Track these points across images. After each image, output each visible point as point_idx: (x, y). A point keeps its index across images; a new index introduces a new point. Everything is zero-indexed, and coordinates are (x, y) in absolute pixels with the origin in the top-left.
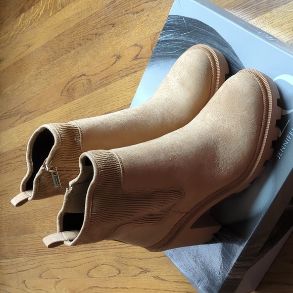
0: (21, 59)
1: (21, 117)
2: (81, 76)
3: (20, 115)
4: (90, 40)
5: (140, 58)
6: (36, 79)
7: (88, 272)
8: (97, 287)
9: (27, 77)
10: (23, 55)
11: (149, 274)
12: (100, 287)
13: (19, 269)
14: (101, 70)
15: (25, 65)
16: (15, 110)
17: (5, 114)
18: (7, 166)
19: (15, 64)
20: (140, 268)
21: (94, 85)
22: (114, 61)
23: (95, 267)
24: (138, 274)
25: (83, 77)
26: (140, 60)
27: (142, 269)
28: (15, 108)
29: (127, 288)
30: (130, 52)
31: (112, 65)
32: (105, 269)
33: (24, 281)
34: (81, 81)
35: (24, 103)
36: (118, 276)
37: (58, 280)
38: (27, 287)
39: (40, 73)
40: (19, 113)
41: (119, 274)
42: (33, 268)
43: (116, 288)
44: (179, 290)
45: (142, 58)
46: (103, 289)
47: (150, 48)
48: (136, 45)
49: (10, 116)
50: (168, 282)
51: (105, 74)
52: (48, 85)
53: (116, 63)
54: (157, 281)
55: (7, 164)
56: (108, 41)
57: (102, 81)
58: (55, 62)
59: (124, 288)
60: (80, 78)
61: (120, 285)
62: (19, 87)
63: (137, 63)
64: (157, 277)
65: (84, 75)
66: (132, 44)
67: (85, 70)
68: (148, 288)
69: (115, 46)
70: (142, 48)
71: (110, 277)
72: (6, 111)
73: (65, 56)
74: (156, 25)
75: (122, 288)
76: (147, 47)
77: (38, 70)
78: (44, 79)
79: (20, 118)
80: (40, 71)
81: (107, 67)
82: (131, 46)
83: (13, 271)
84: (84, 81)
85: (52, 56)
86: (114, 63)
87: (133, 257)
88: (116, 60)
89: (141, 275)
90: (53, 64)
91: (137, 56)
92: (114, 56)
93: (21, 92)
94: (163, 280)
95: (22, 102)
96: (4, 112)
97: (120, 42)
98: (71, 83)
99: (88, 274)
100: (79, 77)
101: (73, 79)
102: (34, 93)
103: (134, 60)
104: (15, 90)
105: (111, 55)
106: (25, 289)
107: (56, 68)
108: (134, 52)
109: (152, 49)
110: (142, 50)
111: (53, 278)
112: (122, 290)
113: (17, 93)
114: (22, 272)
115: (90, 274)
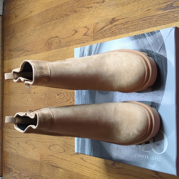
0: (27, 19)
1: (24, 52)
2: (56, 37)
3: (23, 51)
4: (63, 17)
5: (87, 35)
6: (33, 33)
8: (53, 156)
9: (29, 30)
10: (27, 17)
11: (78, 156)
13: (16, 136)
14: (67, 36)
16: (21, 47)
17: (16, 48)
19: (23, 20)
21: (62, 45)
22: (73, 33)
23: (53, 145)
24: (73, 155)
25: (57, 38)
26: (87, 36)
28: (21, 46)
29: (67, 161)
30: (82, 31)
31: (72, 35)
32: (58, 147)
33: (18, 143)
34: (56, 40)
35: (26, 45)
37: (34, 147)
39: (35, 29)
41: (64, 152)
42: (23, 137)
43: (62, 159)
44: (92, 168)
45: (88, 36)
46: (55, 158)
47: (93, 31)
48: (86, 27)
49: (18, 50)
50: (87, 163)
51: (68, 40)
52: (39, 38)
53: (75, 35)
54: (82, 161)
56: (72, 20)
57: (66, 43)
58: (44, 25)
60: (55, 39)
61: (64, 158)
62: (24, 35)
63: (85, 38)
64: (82, 159)
65: (58, 37)
66: (84, 26)
67: (58, 34)
68: (77, 163)
69: (75, 25)
71: (60, 152)
72: (16, 47)
73: (49, 23)
74: (97, 18)
76: (91, 30)
78: (37, 34)
80: (35, 28)
81: (70, 36)
82: (83, 27)
83: (13, 137)
84: (57, 41)
85: (42, 21)
86: (74, 35)
87: (72, 145)
88: (75, 33)
89: (75, 155)
90: (43, 27)
91: (86, 33)
92: (74, 30)
93: (25, 38)
94: (85, 161)
95: (25, 44)
96: (15, 47)
97: (78, 23)
98: (51, 40)
99: (49, 148)
100: (55, 38)
101: (52, 38)
102: (31, 40)
103: (84, 35)
104: (22, 36)
105: (72, 29)
106: (18, 147)
107: (44, 29)
108: (84, 31)
109: (93, 32)
110: (89, 31)
111: (32, 145)
112: (65, 160)
113: (23, 38)
114: (18, 138)
115: (50, 148)
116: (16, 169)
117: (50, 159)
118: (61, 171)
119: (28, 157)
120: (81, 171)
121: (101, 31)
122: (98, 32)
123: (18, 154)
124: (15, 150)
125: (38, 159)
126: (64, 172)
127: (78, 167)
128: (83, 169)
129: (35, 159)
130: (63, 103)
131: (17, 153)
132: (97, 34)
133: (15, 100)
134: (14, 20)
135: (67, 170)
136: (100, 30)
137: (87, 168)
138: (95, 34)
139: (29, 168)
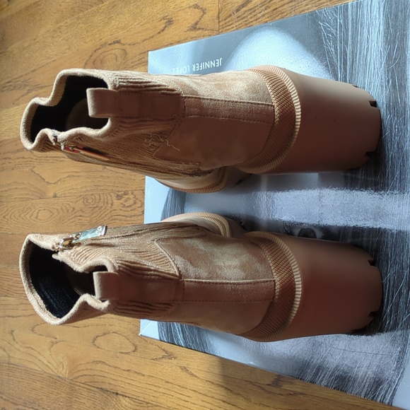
0: (37, 2)
1: (29, 91)
2: (114, 43)
3: (28, 88)
5: (199, 29)
6: (53, 37)
7: (95, 339)
8: (104, 363)
9: (42, 31)
11: (174, 361)
12: (107, 365)
13: (8, 313)
14: (143, 38)
15: (40, 12)
16: (22, 79)
17: (9, 82)
18: (4, 161)
19: (27, 8)
20: (164, 350)
21: (131, 61)
22: (161, 27)
23: (104, 334)
24: (160, 358)
25: (117, 46)
26: (200, 31)
27: (166, 352)
28: (22, 76)
29: (143, 375)
30: (187, 17)
31: (159, 33)
32: (117, 339)
33: (12, 331)
34: (114, 52)
35: (34, 71)
36: (133, 354)
37: (54, 340)
38: (14, 340)
39: (59, 28)
40: (27, 85)
41: (134, 351)
42: (24, 316)
43: (129, 370)
44: (213, 395)
45: (203, 29)
46: (111, 368)
47: (216, 15)
48: (196, 6)
49: (14, 87)
50: (199, 380)
52: (69, 49)
53: (166, 31)
54: (184, 375)
55: (5, 159)
57: (142, 56)
58: (81, 14)
59: (139, 374)
60: (112, 46)
61: (135, 368)
62: (30, 45)
63: (194, 35)
64: (185, 369)
65: (118, 42)
66: (191, 4)
67: (120, 35)
68: (171, 381)
69: (167, 4)
70: (204, 13)
71: (122, 353)
72: (10, 80)
73: (95, 8)
75: (136, 372)
76: (211, 13)
77: (57, 23)
78: (63, 39)
79: (28, 93)
80: (59, 25)
81: (152, 35)
82: (190, 7)
84: (118, 52)
85: (78, 5)
86: (163, 30)
88: (166, 27)
89: (164, 360)
90: (79, 18)
91: (196, 24)
92: (164, 18)
93: (32, 53)
94: (192, 374)
95: (33, 69)
96: (7, 81)
98: (100, 51)
99: (93, 342)
100: (110, 44)
101: (102, 46)
102: (49, 58)
103: (190, 30)
104: (24, 49)
105: (159, 16)
106: (12, 342)
107: (81, 25)
108: (191, 17)
109: (218, 17)
110: (205, 16)
111: (49, 336)
112: (136, 375)
113: (27, 55)
114: (11, 318)
115: (97, 342)
116: (5, 400)
117: (96, 373)
118: (127, 404)
119: (37, 368)
120: (182, 403)
121: (239, 13)
122: (230, 15)
123: (12, 361)
124: (4, 350)
125: (64, 372)
126: (132, 407)
127: (173, 393)
128: (187, 399)
129: (56, 372)
130: (133, 218)
131: (9, 357)
132: (229, 22)
133: (4, 217)
134: (5, 9)
135: (141, 402)
136: (238, 10)
137: (198, 395)
138: (223, 22)
139: (40, 398)
